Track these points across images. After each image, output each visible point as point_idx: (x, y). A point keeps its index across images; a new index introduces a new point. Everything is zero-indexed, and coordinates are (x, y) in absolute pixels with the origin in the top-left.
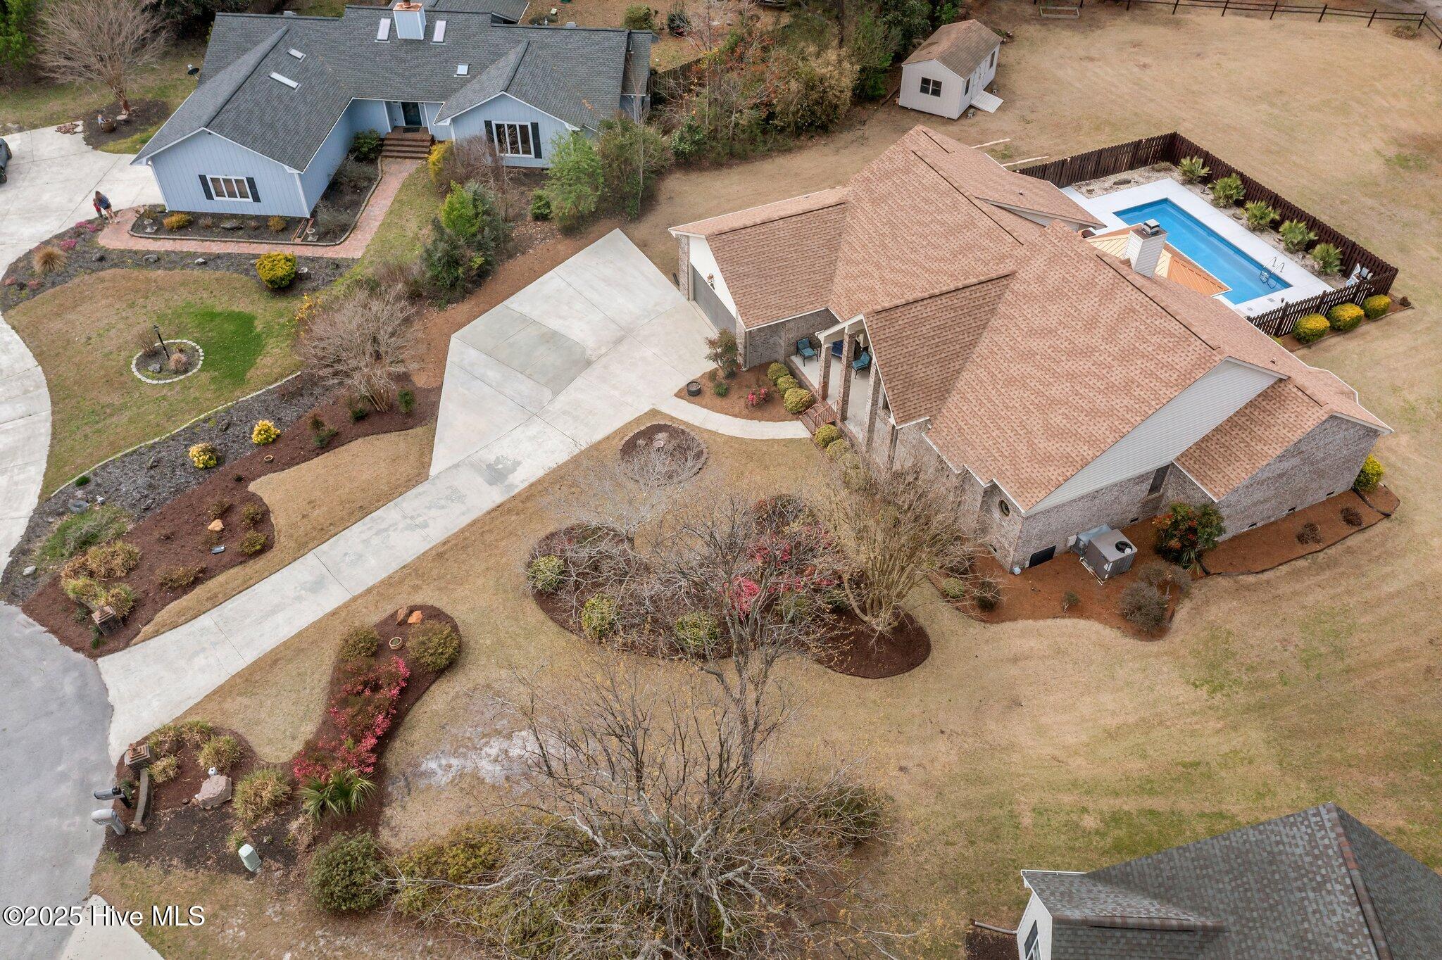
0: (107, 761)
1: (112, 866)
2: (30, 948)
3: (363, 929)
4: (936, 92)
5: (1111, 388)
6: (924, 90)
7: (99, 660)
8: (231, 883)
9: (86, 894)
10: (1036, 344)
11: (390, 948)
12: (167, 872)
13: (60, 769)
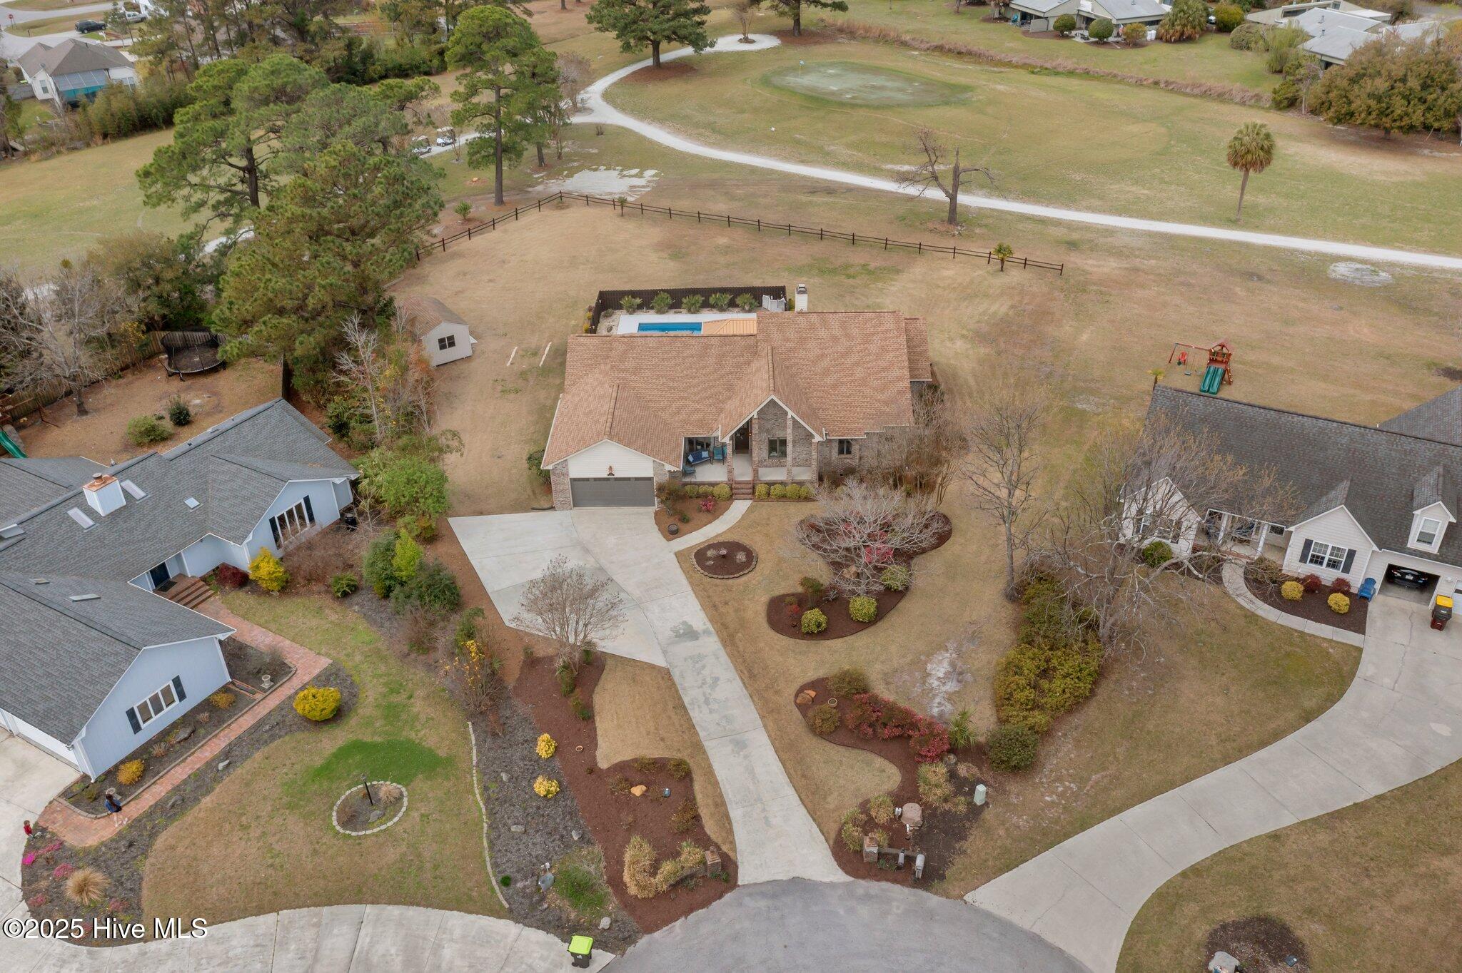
0: (846, 884)
1: (945, 885)
2: (995, 935)
3: (1042, 760)
4: (452, 344)
5: (878, 356)
6: (442, 347)
7: (740, 883)
8: (988, 817)
9: (963, 902)
10: (824, 364)
11: (1057, 751)
12: (964, 852)
13: (842, 912)
